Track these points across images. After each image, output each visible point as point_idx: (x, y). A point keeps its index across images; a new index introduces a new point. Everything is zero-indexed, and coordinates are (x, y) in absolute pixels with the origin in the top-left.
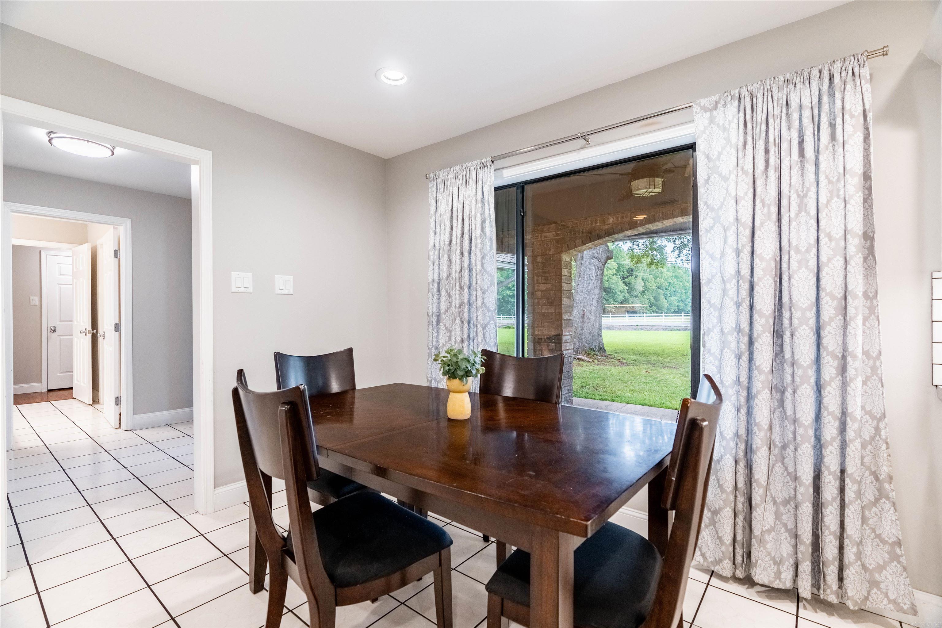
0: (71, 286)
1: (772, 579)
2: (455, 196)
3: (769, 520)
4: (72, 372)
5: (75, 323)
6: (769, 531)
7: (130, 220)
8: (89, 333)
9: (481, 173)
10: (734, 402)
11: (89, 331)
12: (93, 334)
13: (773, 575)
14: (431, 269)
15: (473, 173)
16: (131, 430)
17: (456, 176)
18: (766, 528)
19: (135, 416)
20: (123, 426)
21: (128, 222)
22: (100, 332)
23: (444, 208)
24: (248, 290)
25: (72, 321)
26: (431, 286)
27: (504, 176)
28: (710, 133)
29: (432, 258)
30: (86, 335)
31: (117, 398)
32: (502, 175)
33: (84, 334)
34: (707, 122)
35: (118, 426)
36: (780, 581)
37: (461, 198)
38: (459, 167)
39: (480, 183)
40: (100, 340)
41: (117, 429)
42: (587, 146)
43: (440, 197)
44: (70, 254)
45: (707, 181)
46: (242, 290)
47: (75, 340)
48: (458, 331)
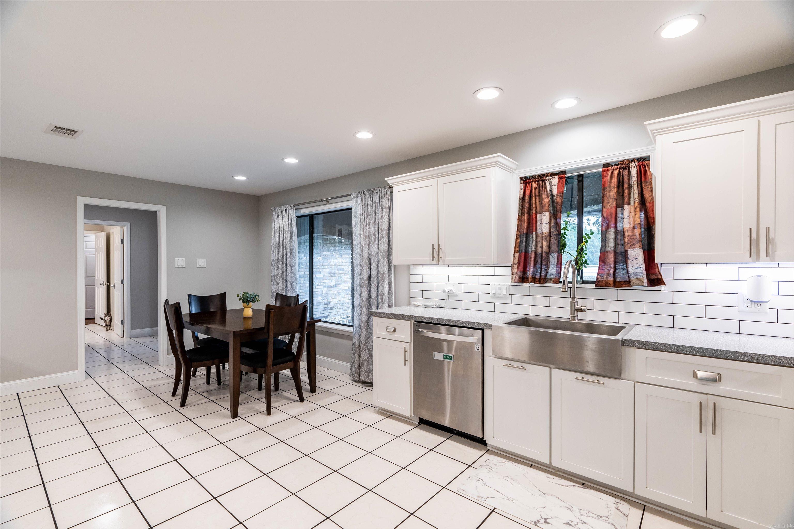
0: (94, 255)
1: (365, 378)
2: (281, 221)
3: (365, 356)
4: (94, 308)
5: (97, 278)
6: (365, 361)
7: (130, 223)
8: (105, 285)
9: (290, 210)
10: (358, 313)
11: (105, 283)
12: (107, 285)
13: (366, 377)
14: (272, 254)
15: (288, 210)
16: (130, 338)
17: (282, 211)
18: (364, 359)
19: (132, 331)
20: (125, 336)
21: (129, 224)
22: (112, 284)
23: (277, 226)
24: (183, 266)
25: (94, 277)
26: (272, 263)
27: (302, 212)
28: (356, 207)
29: (273, 249)
30: (103, 286)
31: (122, 320)
32: (301, 212)
33: (102, 285)
34: (355, 202)
35: (122, 336)
36: (368, 379)
37: (283, 222)
38: (283, 207)
39: (290, 216)
40: (112, 289)
41: (121, 337)
42: (328, 203)
43: (276, 221)
44: (94, 235)
45: (355, 226)
46: (181, 266)
47: (96, 289)
48: (281, 285)
